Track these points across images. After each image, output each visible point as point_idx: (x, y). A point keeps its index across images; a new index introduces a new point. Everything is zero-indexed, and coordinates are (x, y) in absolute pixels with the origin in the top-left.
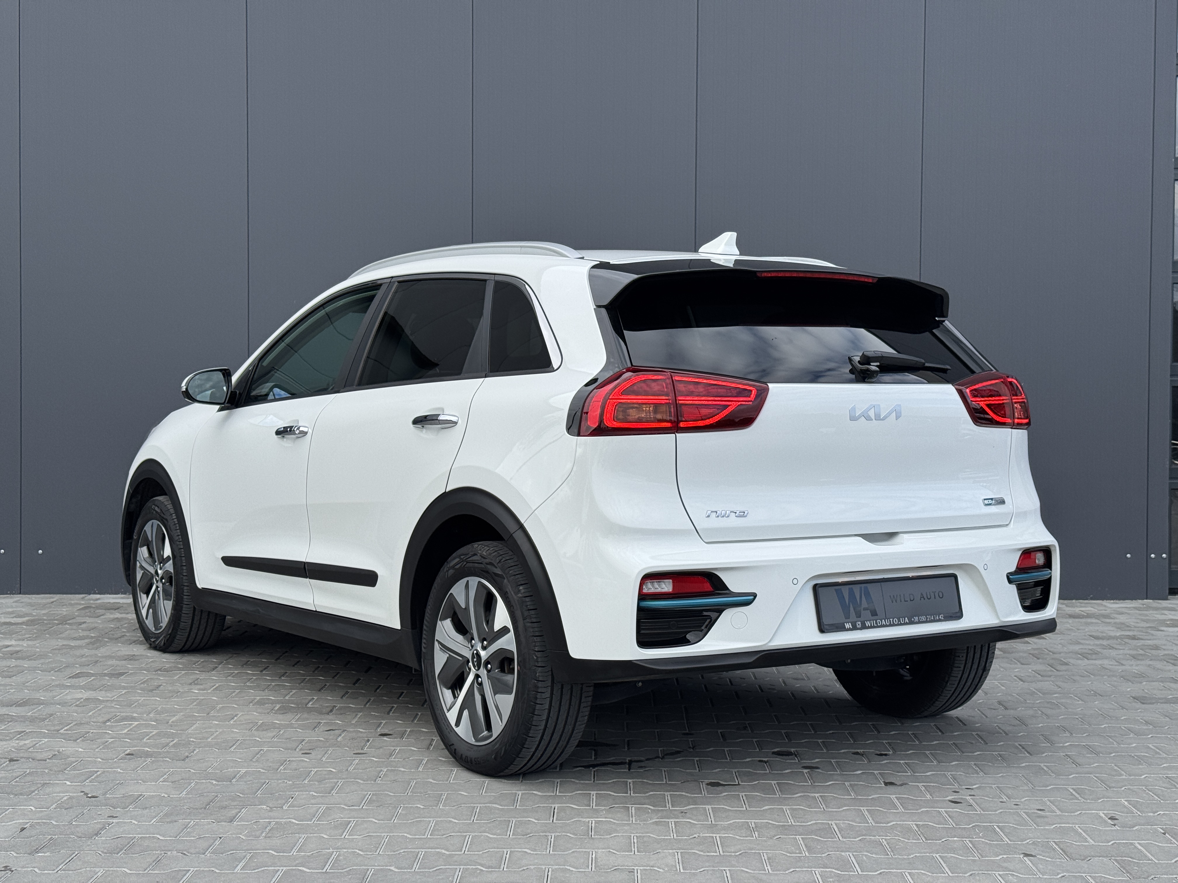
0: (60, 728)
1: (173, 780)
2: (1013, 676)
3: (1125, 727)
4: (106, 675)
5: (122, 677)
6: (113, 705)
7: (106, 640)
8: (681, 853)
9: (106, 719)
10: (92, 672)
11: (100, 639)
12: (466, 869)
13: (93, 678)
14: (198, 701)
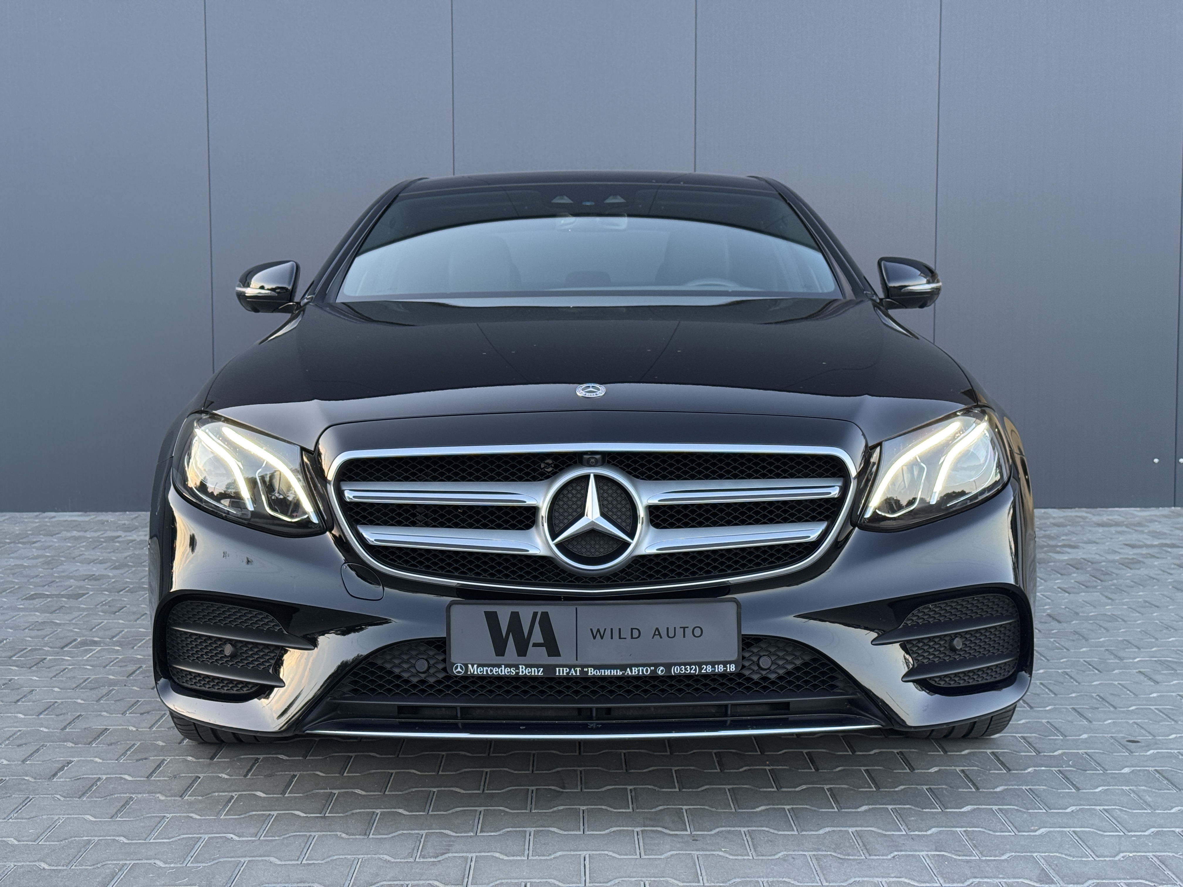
0: (11, 655)
1: (142, 712)
2: (1055, 587)
4: (63, 596)
5: (80, 599)
6: (71, 628)
7: (63, 559)
8: (733, 788)
9: (63, 644)
10: (47, 593)
11: (56, 558)
12: (487, 810)
13: (49, 599)
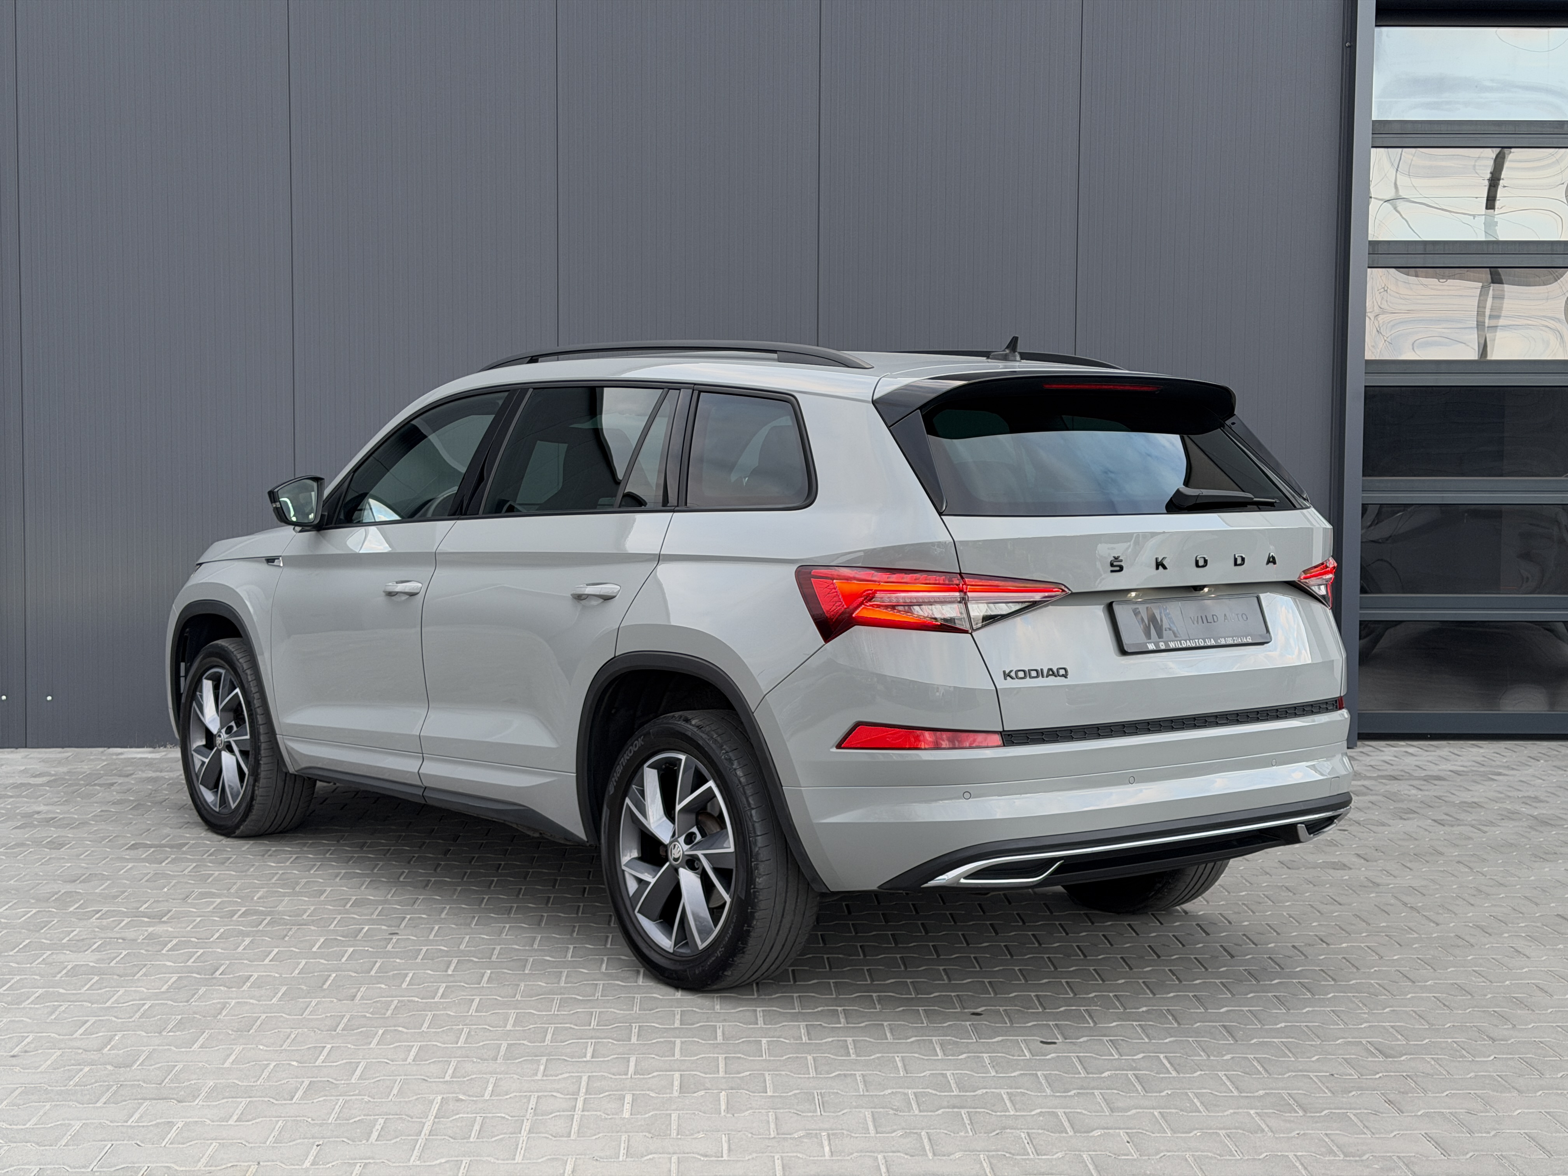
3: (1264, 895)
14: (278, 875)
